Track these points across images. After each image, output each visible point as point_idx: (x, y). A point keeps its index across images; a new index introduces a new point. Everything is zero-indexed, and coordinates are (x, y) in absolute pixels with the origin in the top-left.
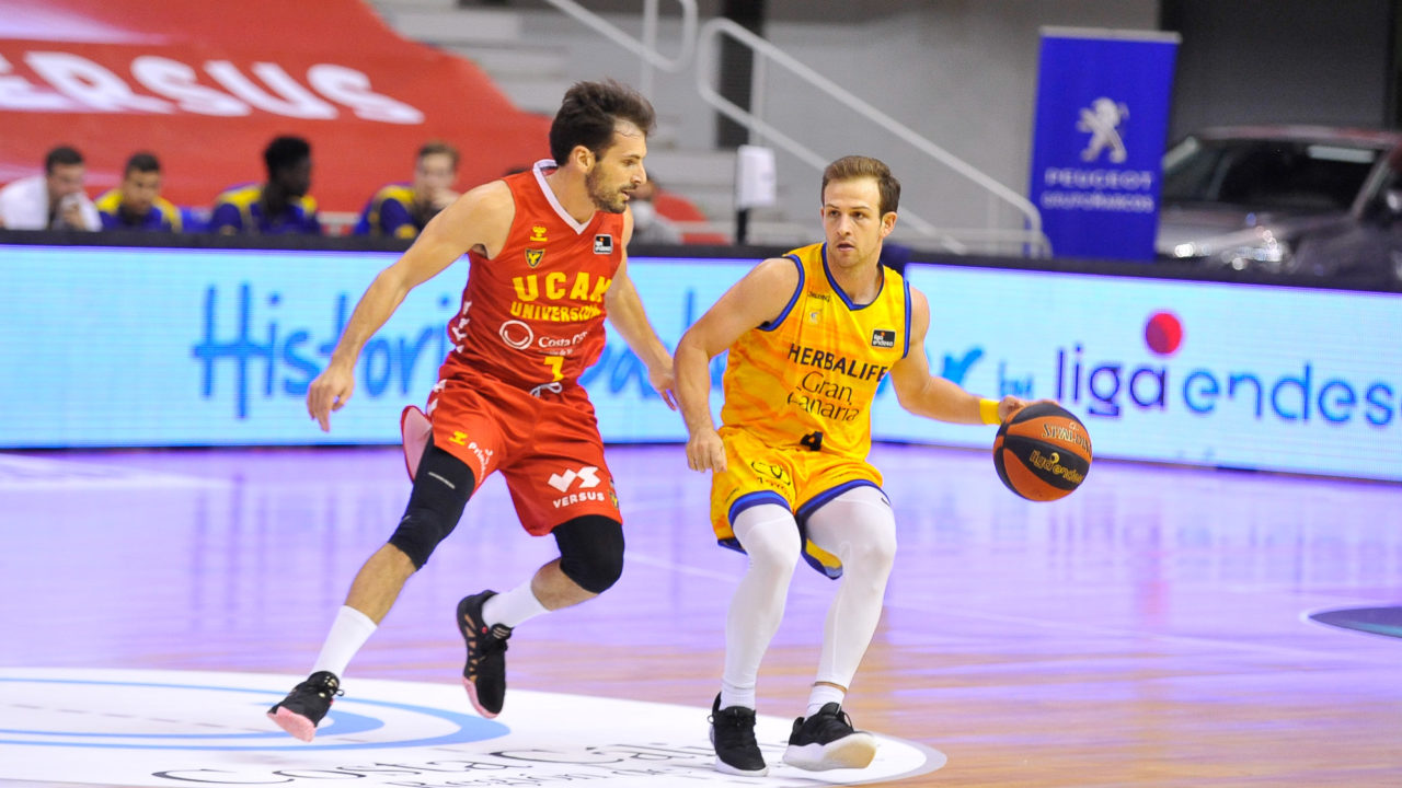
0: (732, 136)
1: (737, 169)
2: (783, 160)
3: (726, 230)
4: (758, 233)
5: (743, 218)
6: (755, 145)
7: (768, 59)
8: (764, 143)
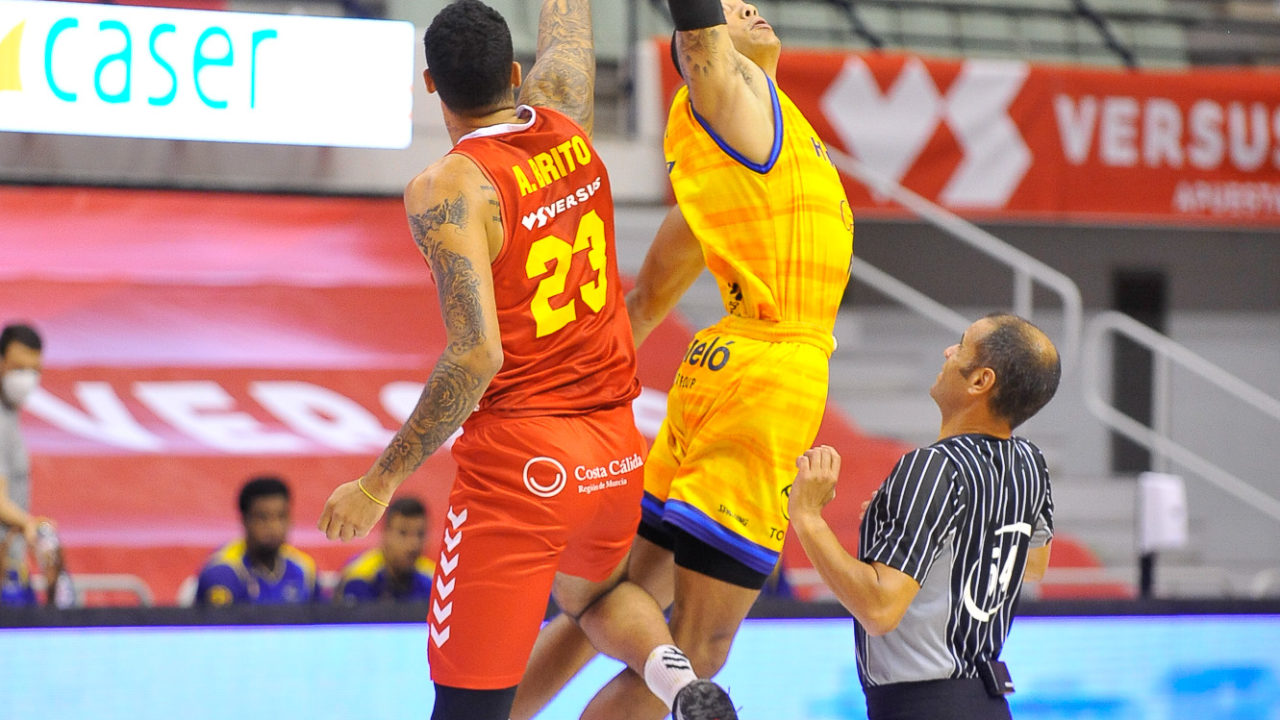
0: (1131, 460)
1: (1138, 502)
2: (1196, 489)
3: (1127, 578)
4: (1168, 581)
5: (1147, 563)
6: (1159, 472)
7: (1172, 363)
8: (1171, 469)
